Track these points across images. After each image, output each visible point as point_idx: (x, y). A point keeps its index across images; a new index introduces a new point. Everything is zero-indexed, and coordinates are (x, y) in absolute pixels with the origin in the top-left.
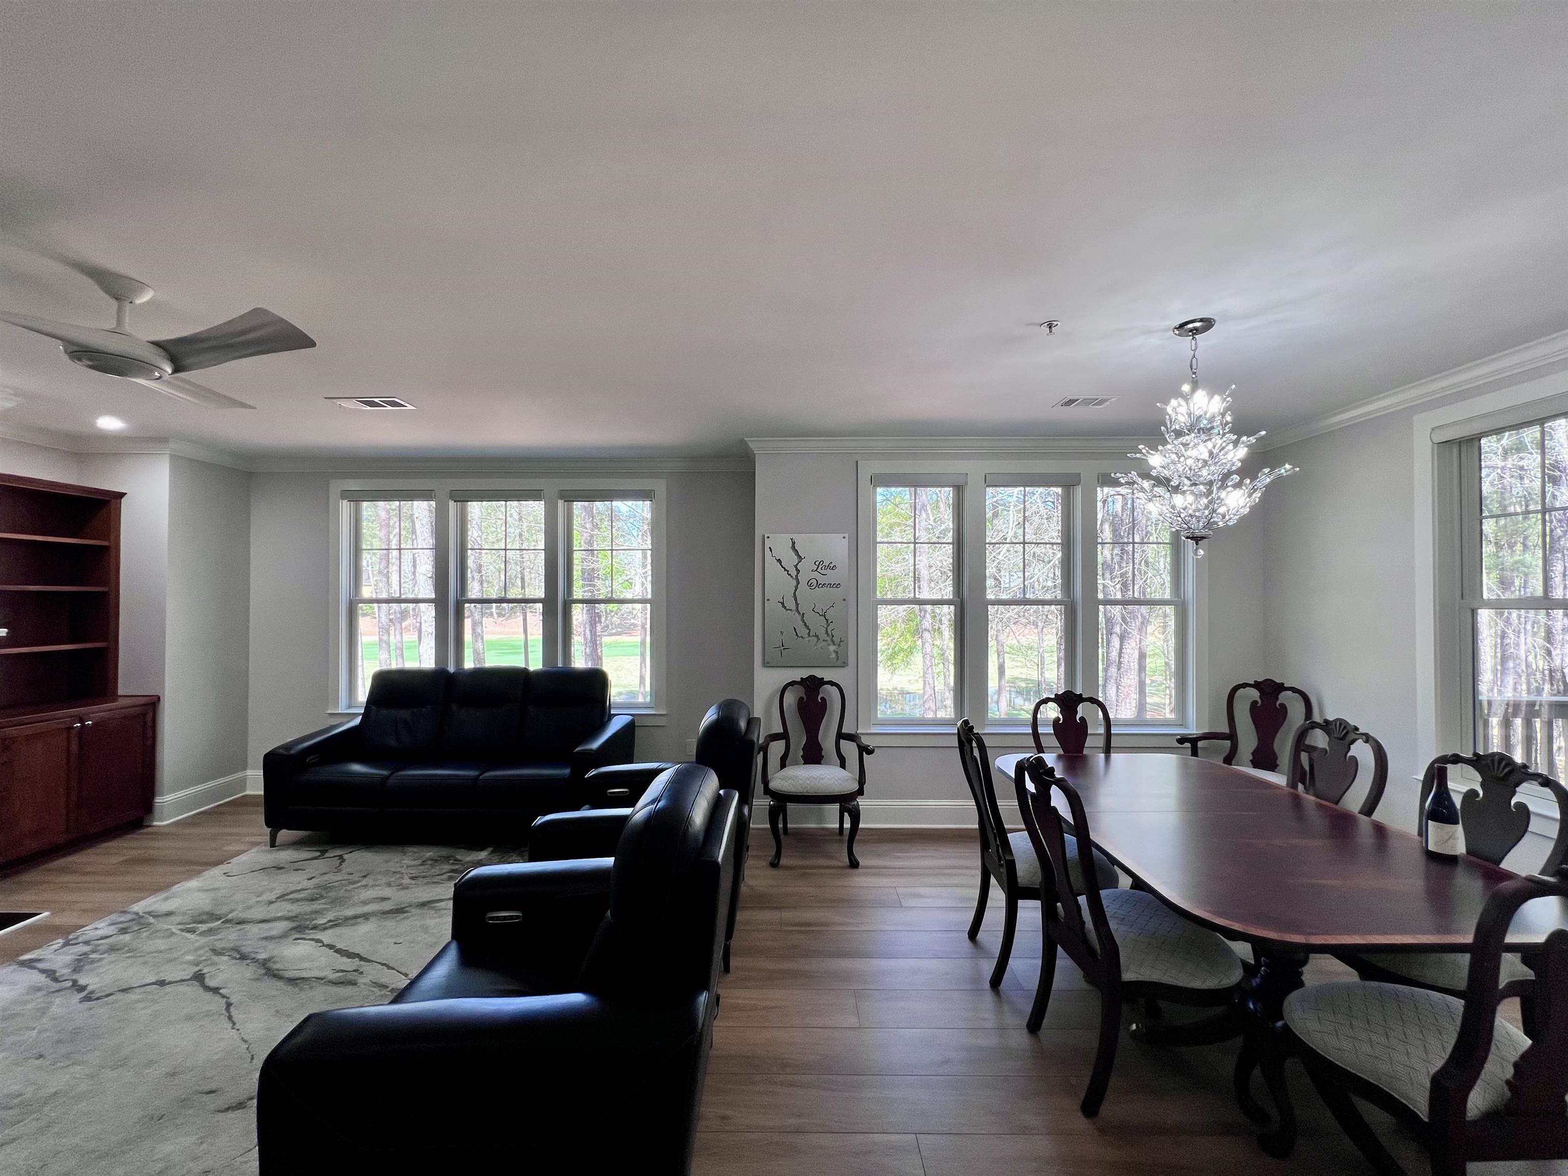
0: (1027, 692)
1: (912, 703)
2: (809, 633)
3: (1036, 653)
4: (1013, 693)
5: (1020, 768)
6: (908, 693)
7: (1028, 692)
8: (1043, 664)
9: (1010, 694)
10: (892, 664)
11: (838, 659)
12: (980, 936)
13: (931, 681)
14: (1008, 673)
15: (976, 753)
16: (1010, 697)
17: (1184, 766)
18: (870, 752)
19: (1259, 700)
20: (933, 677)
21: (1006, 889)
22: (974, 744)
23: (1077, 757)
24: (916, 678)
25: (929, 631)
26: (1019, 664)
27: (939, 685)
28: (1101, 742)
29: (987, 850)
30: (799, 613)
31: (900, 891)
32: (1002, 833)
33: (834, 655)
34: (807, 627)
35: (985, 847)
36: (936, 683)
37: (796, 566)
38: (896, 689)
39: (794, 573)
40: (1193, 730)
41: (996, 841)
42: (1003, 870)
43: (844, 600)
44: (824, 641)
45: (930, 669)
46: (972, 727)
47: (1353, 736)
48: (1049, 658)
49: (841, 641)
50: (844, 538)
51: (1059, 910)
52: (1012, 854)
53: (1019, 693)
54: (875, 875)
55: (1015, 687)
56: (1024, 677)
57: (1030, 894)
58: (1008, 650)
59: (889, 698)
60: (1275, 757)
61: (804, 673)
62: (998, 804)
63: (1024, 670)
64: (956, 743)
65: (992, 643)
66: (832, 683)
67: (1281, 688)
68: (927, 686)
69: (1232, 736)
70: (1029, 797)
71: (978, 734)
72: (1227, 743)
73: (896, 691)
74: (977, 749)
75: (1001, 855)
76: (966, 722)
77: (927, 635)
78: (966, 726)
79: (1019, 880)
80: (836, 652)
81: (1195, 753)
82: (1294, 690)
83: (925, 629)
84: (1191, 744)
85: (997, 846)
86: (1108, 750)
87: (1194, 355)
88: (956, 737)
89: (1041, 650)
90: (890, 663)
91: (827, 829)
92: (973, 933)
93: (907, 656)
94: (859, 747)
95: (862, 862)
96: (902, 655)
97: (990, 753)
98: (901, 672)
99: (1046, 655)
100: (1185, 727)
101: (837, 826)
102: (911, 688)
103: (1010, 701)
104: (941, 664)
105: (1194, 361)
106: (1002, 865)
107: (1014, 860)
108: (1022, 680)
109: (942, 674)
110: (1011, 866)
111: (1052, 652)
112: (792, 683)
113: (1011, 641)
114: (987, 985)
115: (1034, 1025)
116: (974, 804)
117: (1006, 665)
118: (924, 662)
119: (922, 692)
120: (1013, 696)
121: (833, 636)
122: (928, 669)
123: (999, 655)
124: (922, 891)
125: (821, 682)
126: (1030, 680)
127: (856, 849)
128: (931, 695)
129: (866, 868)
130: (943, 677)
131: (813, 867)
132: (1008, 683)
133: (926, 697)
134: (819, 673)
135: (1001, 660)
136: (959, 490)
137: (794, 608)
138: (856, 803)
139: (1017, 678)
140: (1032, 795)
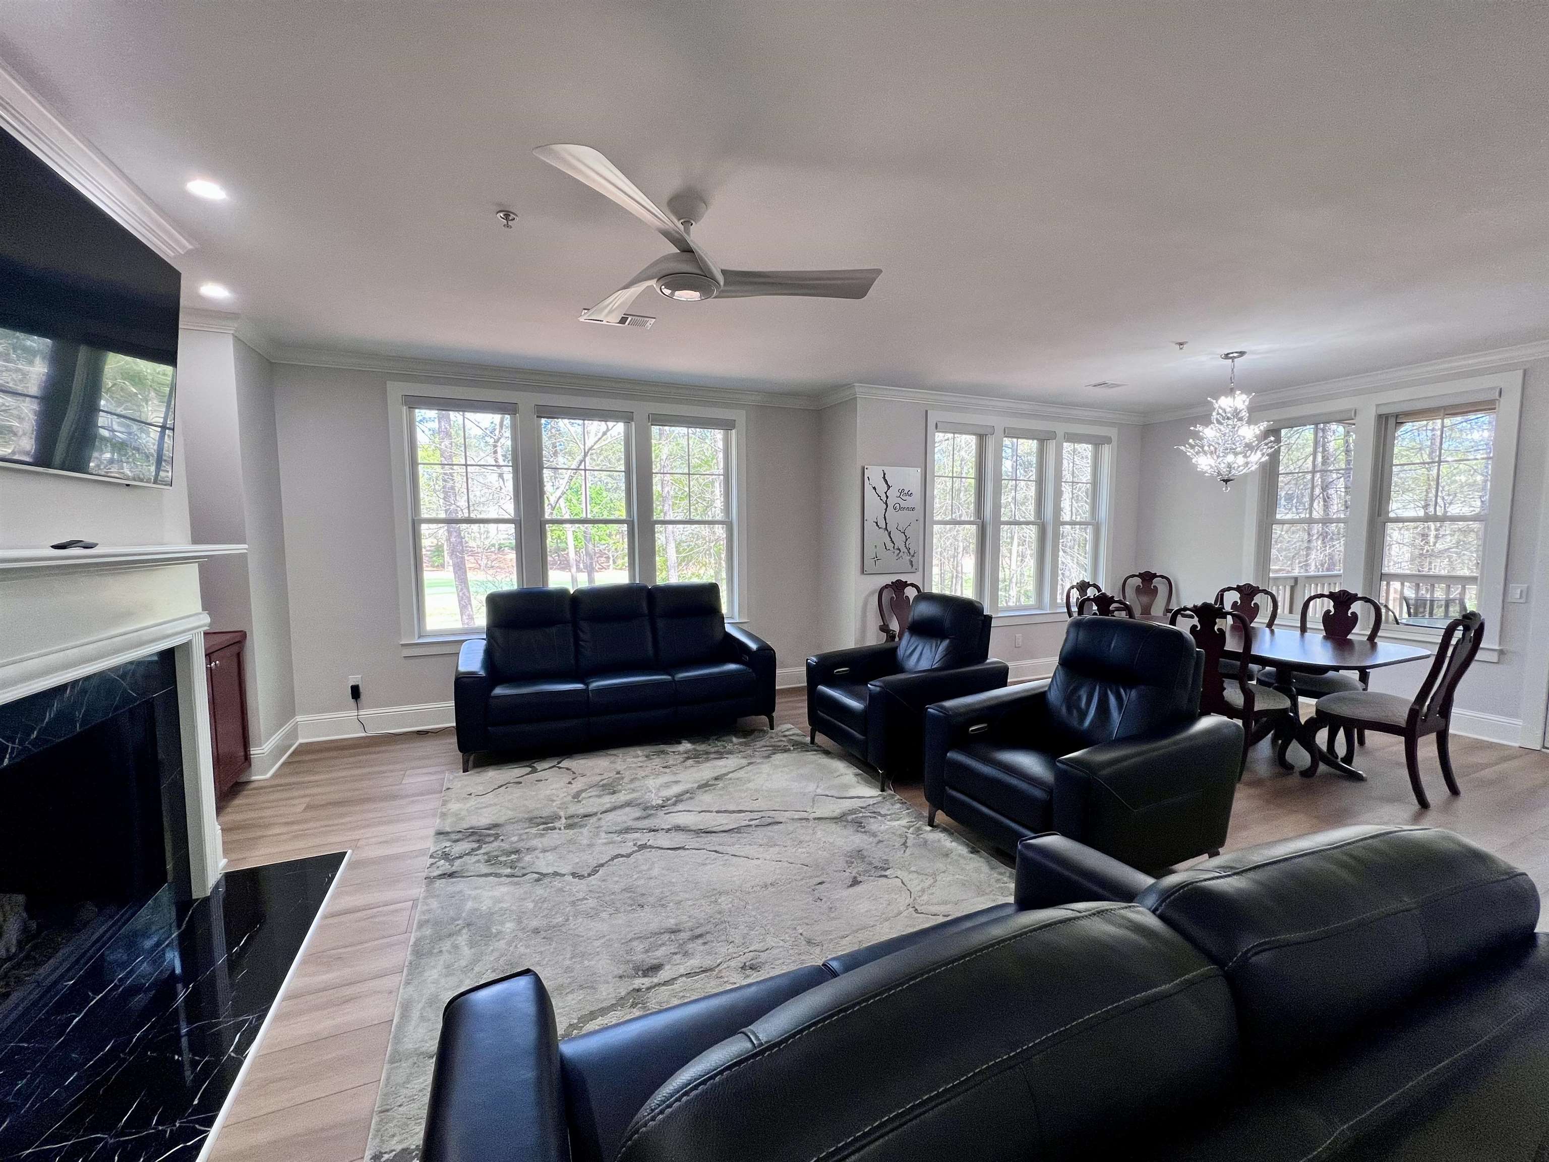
2: (894, 548)
11: (914, 565)
19: (1142, 583)
30: (887, 531)
33: (909, 564)
34: (893, 542)
37: (886, 493)
39: (884, 499)
43: (917, 520)
44: (903, 552)
47: (1256, 592)
49: (915, 553)
50: (918, 470)
66: (911, 584)
67: (1155, 576)
80: (911, 561)
82: (1163, 577)
121: (910, 549)
125: (905, 584)
137: (884, 527)
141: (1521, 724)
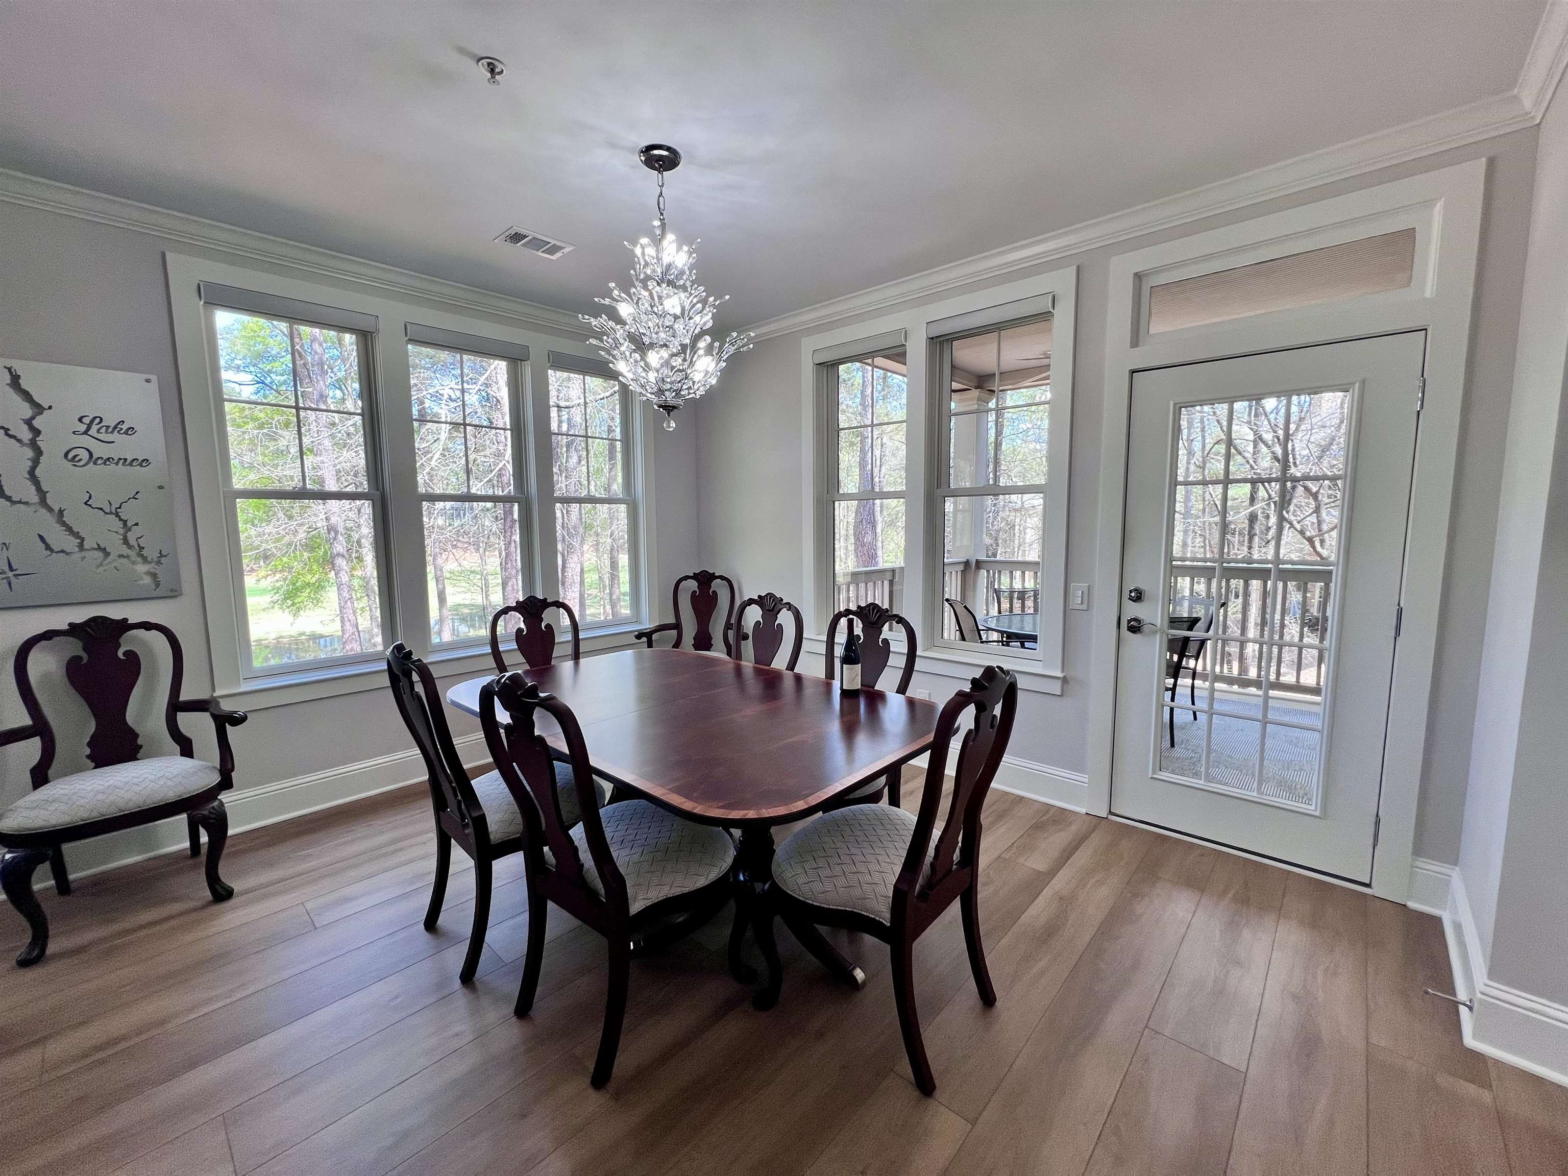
0: (471, 617)
1: (329, 649)
2: (81, 546)
3: (479, 577)
4: (456, 621)
5: (486, 696)
6: (322, 637)
7: (472, 619)
8: (487, 586)
9: (453, 622)
10: (293, 604)
11: (158, 585)
12: (442, 920)
13: (351, 617)
14: (451, 600)
15: (419, 688)
16: (453, 626)
17: (639, 658)
18: (237, 720)
19: (698, 590)
20: (354, 613)
21: (475, 855)
22: (415, 677)
23: (546, 669)
24: (331, 618)
25: (343, 556)
26: (463, 589)
27: (364, 622)
28: (569, 649)
29: (444, 810)
30: (50, 510)
31: (309, 906)
32: (463, 779)
33: (147, 580)
34: (76, 535)
35: (440, 807)
36: (360, 620)
37: (29, 422)
38: (303, 634)
39: (26, 435)
40: (647, 625)
41: (456, 796)
42: (470, 831)
43: (161, 487)
44: (121, 556)
45: (349, 602)
46: (410, 653)
47: (780, 606)
48: (493, 582)
49: (162, 556)
50: (148, 381)
51: (546, 858)
52: (480, 808)
53: (463, 620)
54: (266, 897)
55: (458, 615)
56: (467, 602)
57: (506, 848)
58: (448, 575)
59: (293, 646)
60: (710, 638)
61: (81, 615)
62: (455, 743)
63: (468, 596)
64: (386, 681)
65: (430, 569)
66: (147, 626)
67: (713, 577)
68: (347, 624)
69: (677, 626)
70: (502, 731)
71: (419, 660)
72: (674, 632)
73: (303, 637)
74: (420, 685)
75: (465, 811)
76: (400, 648)
77: (341, 562)
78: (399, 652)
79: (492, 837)
80: (154, 576)
81: (650, 645)
82: (722, 578)
83: (338, 555)
84: (646, 636)
85: (459, 802)
86: (576, 656)
87: (661, 193)
88: (387, 674)
89: (485, 572)
90: (290, 602)
91: (166, 856)
92: (431, 923)
93: (316, 592)
94: (215, 717)
95: (237, 886)
96: (308, 590)
97: (439, 685)
98: (308, 612)
99: (490, 577)
100: (640, 623)
101: (187, 844)
102: (324, 631)
103: (454, 630)
104: (366, 598)
105: (661, 199)
106: (468, 824)
107: (484, 814)
108: (465, 606)
109: (368, 608)
110: (481, 822)
111: (496, 574)
112: (48, 635)
113: (450, 566)
114: (458, 982)
115: (523, 1009)
116: (419, 752)
117: (447, 592)
118: (340, 594)
119: (340, 633)
120: (456, 624)
121: (142, 548)
122: (346, 602)
123: (437, 581)
124: (346, 892)
125: (123, 626)
126: (473, 605)
127: (225, 872)
128: (353, 633)
129: (247, 892)
130: (369, 612)
131: (127, 932)
132: (450, 611)
133: (346, 636)
134: (114, 612)
135: (440, 586)
136: (366, 338)
137: (34, 498)
138: (216, 804)
139: (459, 605)
140: (507, 727)
141: (1086, 780)
